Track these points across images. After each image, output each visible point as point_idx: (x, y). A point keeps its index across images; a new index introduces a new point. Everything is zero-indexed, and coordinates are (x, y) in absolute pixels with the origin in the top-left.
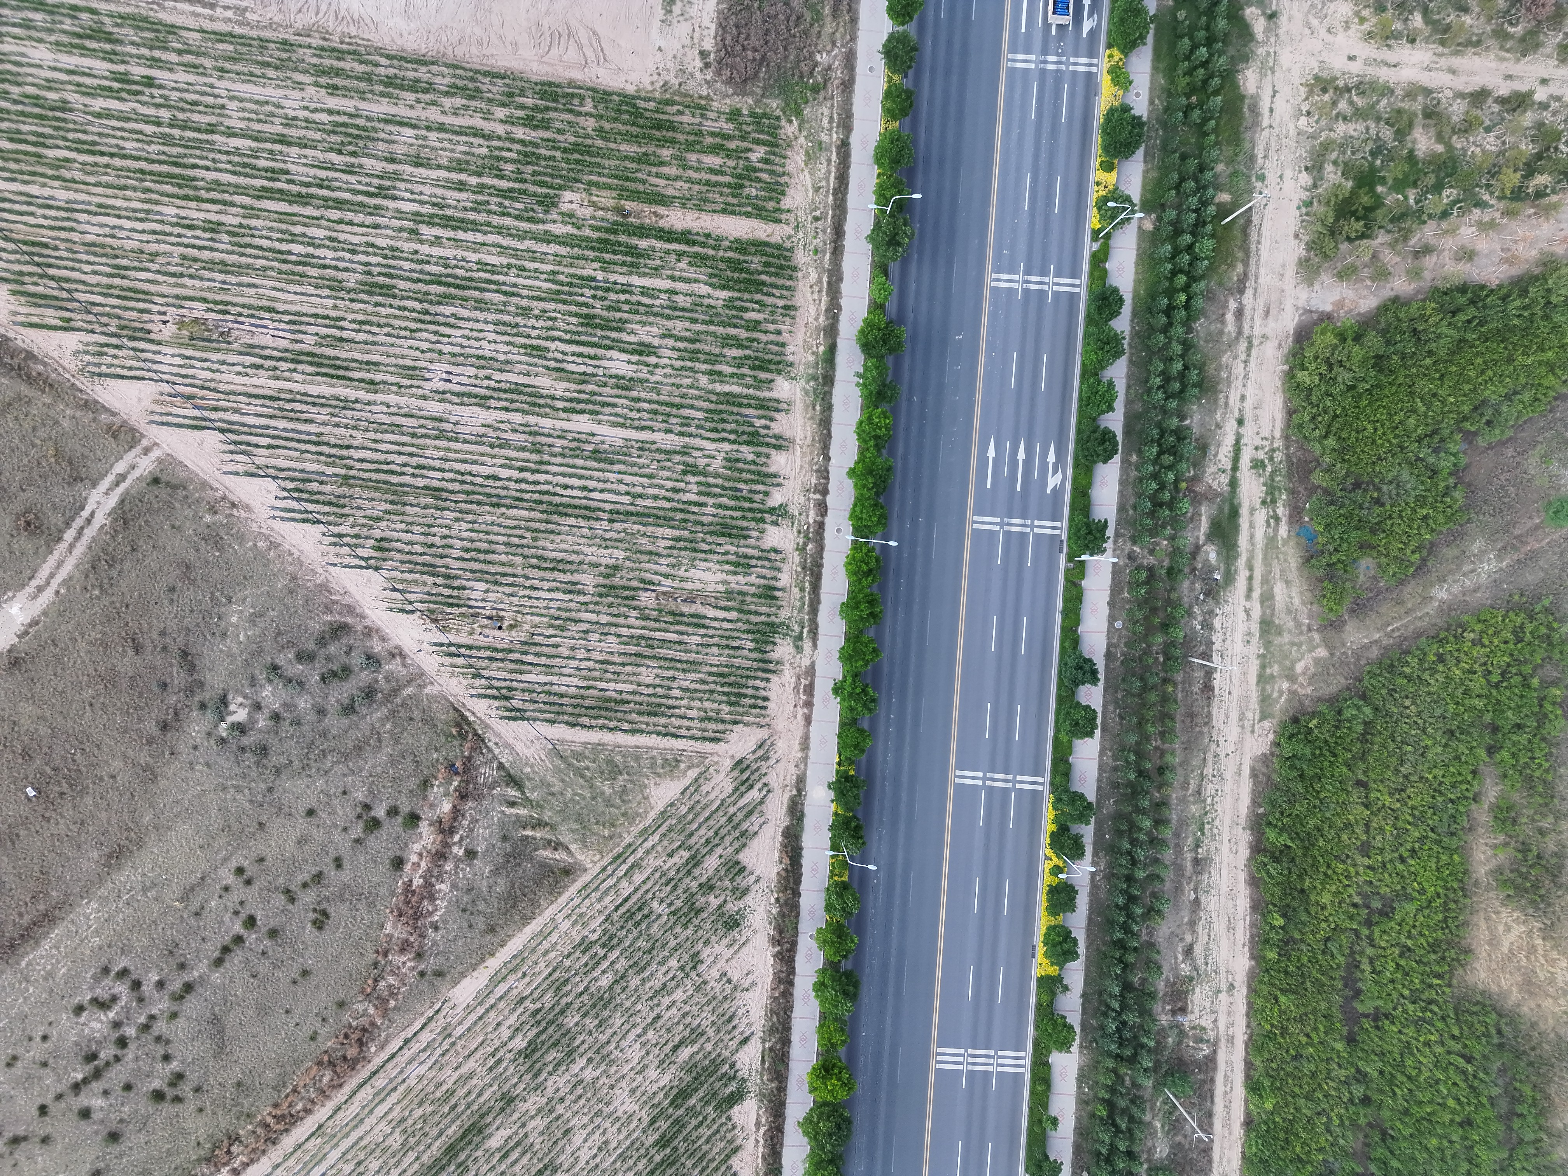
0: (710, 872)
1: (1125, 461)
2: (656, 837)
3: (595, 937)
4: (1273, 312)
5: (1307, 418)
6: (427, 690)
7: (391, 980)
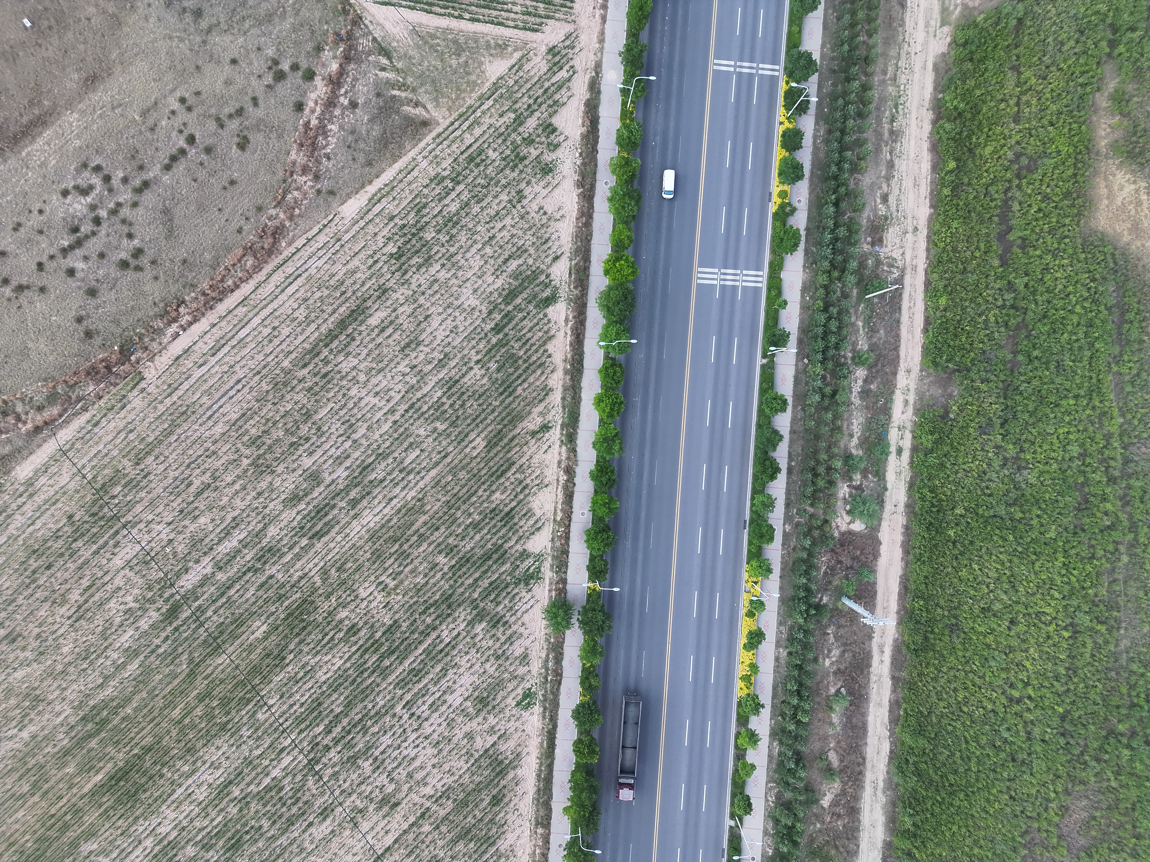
0: (531, 130)
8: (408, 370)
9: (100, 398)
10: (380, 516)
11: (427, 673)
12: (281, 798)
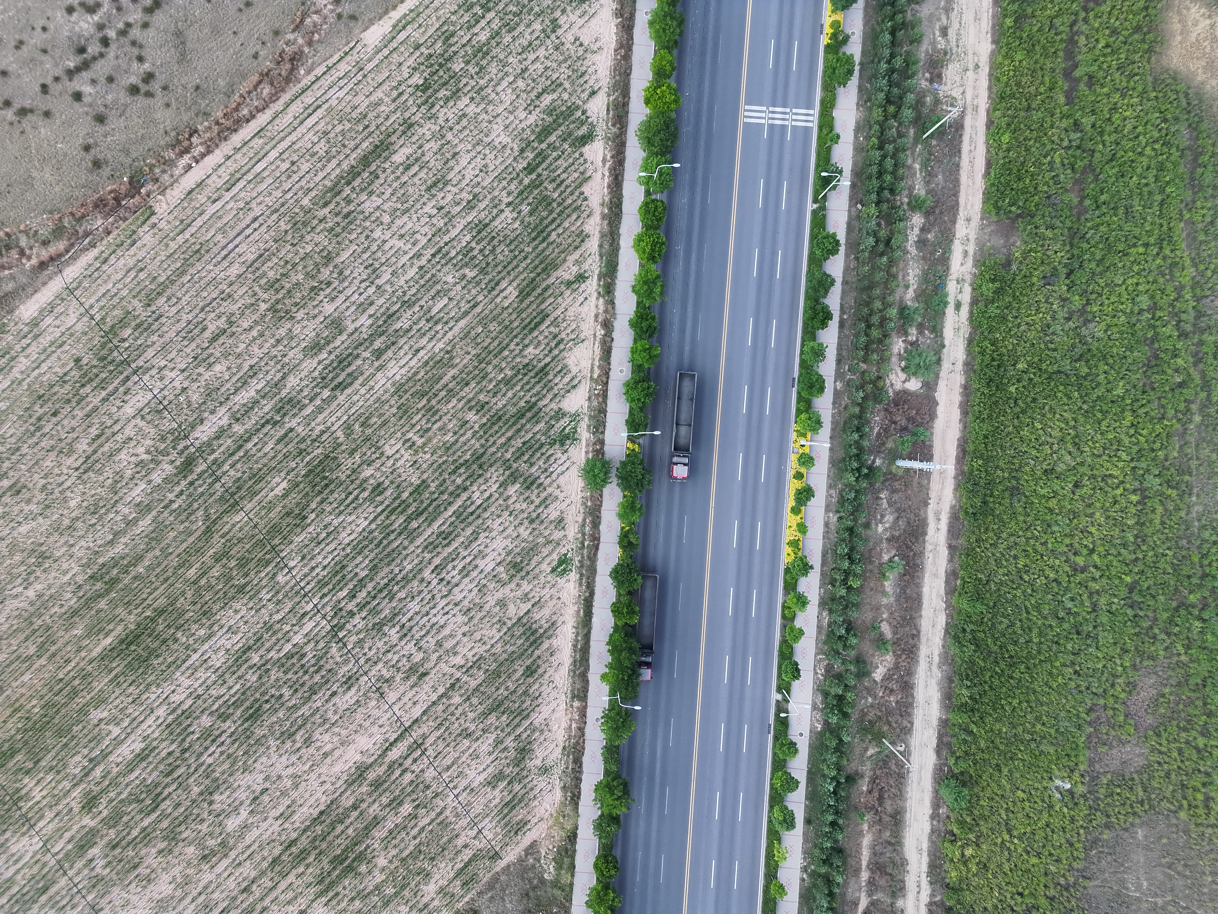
8: (436, 211)
9: (109, 233)
10: (406, 368)
11: (456, 536)
12: (303, 666)
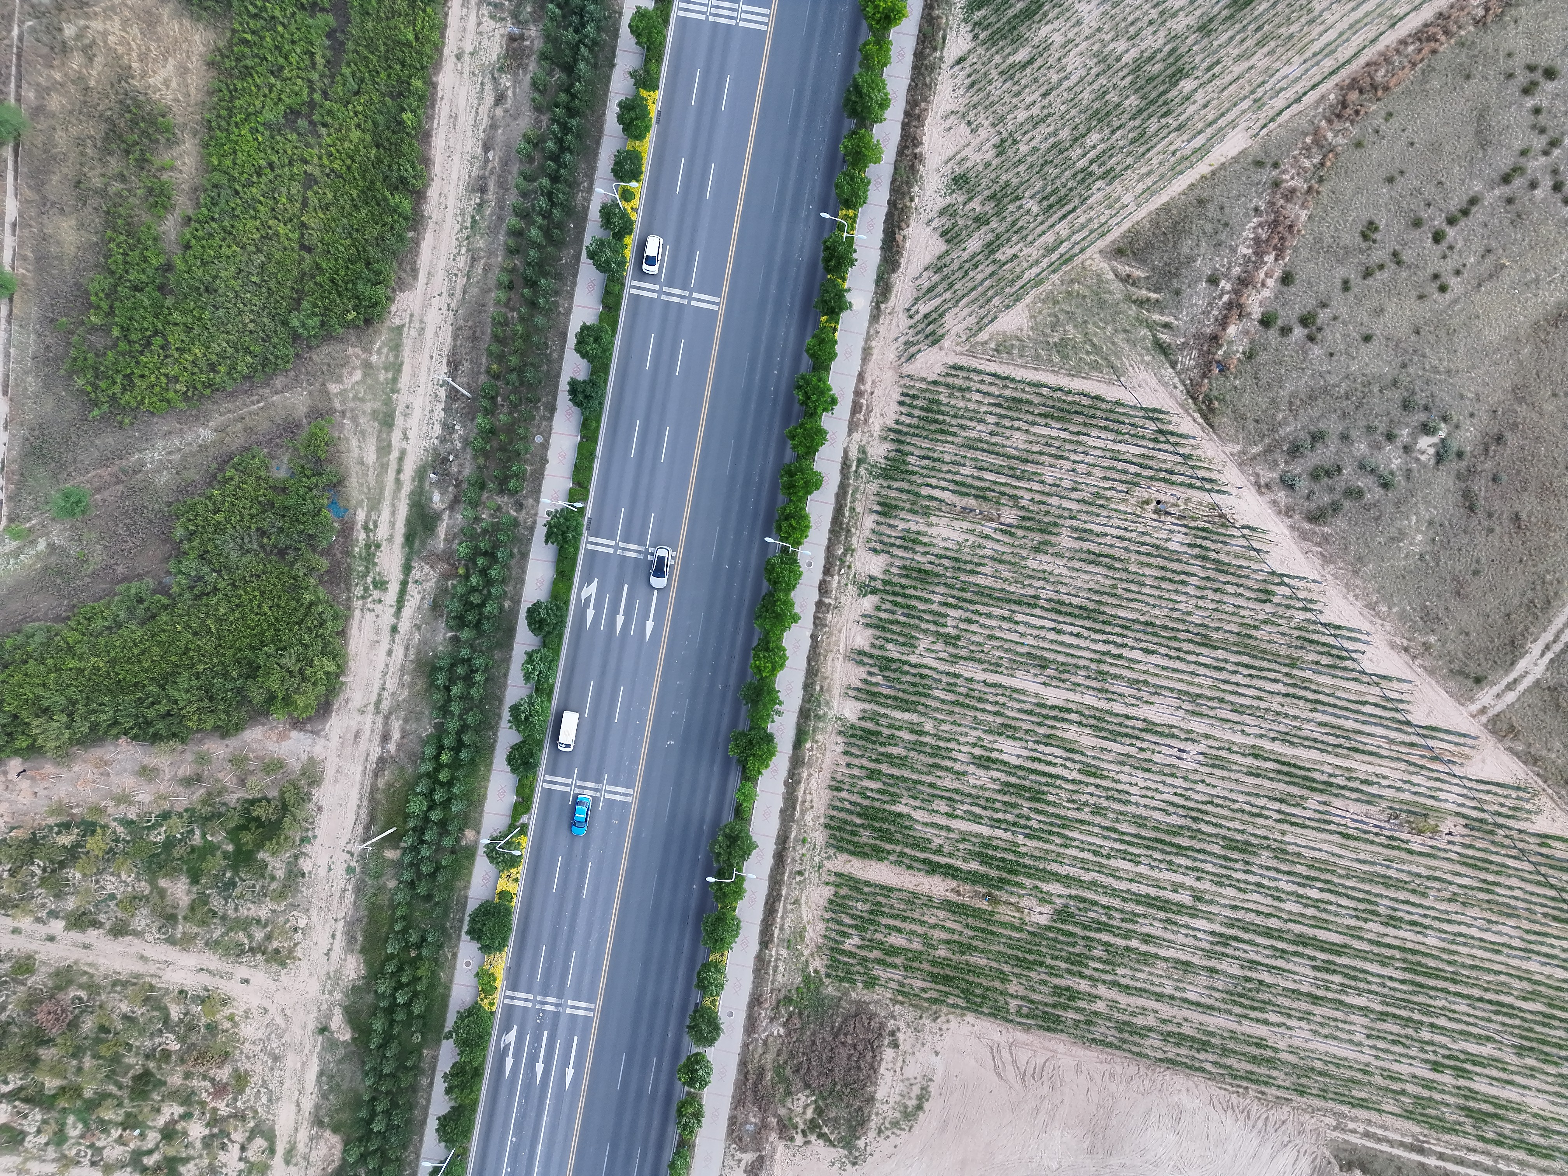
0: (977, 234)
1: (517, 602)
2: (1027, 276)
3: (1099, 184)
4: (350, 736)
5: (329, 624)
6: (1237, 448)
7: (1307, 164)
